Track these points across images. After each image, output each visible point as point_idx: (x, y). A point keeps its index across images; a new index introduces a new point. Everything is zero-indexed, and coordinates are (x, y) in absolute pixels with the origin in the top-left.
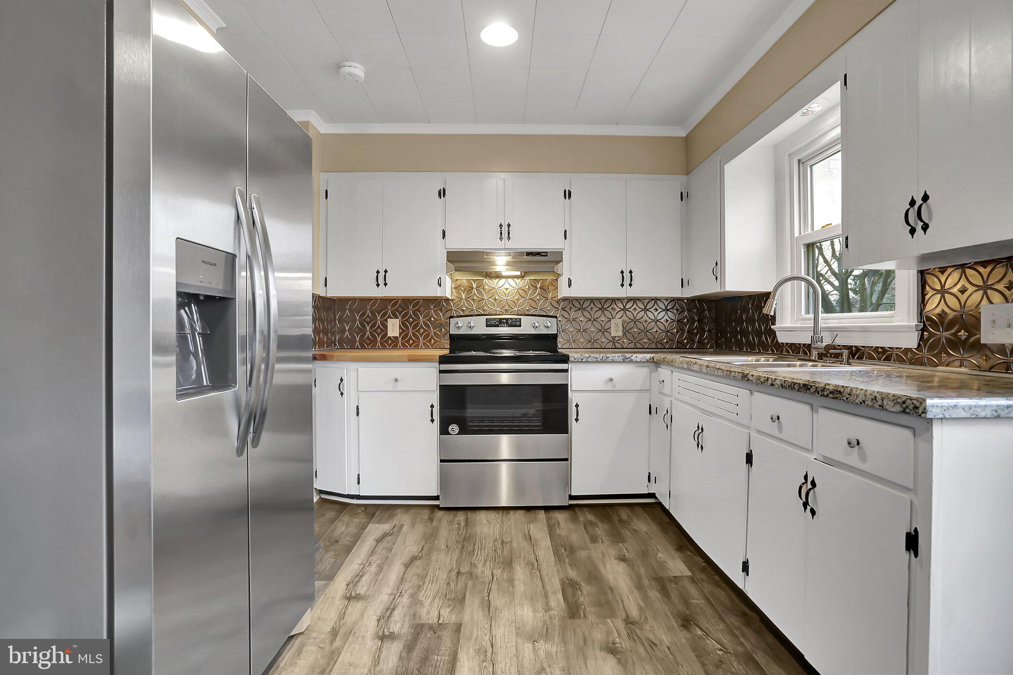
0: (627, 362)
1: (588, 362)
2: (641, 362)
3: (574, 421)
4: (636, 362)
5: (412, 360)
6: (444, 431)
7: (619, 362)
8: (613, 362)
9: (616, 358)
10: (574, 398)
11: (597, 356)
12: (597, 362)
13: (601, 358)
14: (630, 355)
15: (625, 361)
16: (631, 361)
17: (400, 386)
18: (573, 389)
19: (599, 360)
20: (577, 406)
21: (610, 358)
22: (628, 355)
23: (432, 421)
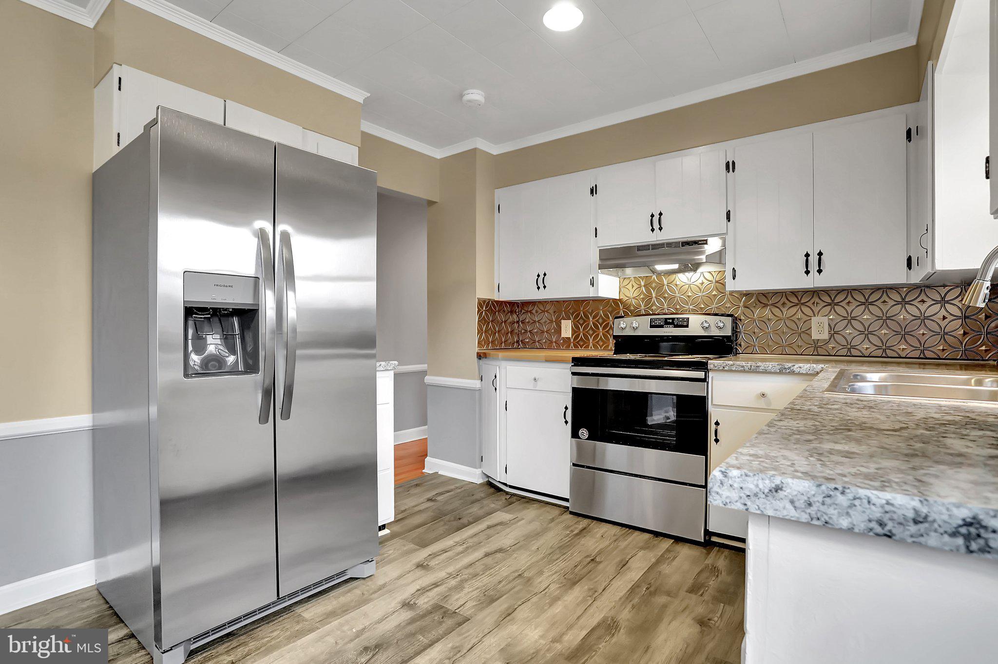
0: (785, 374)
1: (731, 371)
2: (807, 374)
3: (713, 442)
4: (799, 374)
5: (548, 360)
6: (575, 434)
7: (775, 373)
8: (766, 372)
9: (770, 368)
10: (714, 413)
11: (744, 364)
12: (744, 371)
13: (749, 367)
14: (790, 365)
15: (781, 372)
16: (792, 373)
17: (540, 385)
18: (713, 403)
19: (747, 369)
20: (717, 424)
21: (762, 368)
22: (787, 364)
23: (566, 422)
